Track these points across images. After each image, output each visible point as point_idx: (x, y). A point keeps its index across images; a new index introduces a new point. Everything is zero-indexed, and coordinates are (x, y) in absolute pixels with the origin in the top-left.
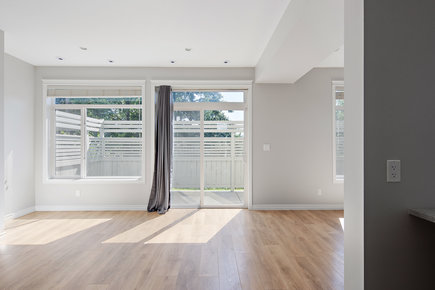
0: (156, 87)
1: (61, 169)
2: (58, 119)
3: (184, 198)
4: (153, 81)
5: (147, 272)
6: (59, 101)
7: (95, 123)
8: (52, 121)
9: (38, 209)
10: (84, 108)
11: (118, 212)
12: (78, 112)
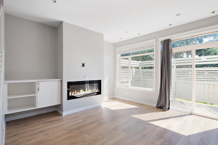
0: (161, 42)
1: (123, 82)
2: (121, 62)
3: (183, 105)
4: (159, 39)
5: (144, 136)
6: (123, 55)
7: (137, 63)
8: (120, 63)
9: (115, 97)
10: (129, 57)
11: (142, 105)
12: (127, 59)
